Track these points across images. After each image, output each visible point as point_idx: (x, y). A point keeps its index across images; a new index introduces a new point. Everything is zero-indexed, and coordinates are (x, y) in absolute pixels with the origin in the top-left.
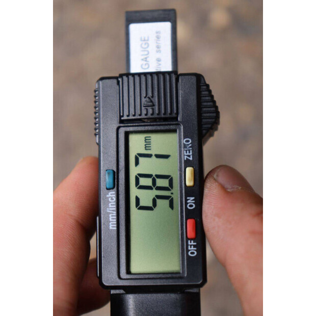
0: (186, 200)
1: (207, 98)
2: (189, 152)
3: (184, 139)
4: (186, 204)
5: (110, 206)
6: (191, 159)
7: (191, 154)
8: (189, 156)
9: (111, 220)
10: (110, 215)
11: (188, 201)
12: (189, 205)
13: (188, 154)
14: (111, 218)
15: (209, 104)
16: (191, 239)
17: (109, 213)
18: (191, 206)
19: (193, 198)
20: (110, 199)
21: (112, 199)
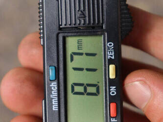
0: (110, 89)
1: (125, 11)
2: (112, 53)
3: (108, 43)
4: (110, 91)
5: (53, 93)
6: (113, 58)
7: (113, 54)
8: (112, 56)
9: (54, 103)
10: (53, 100)
11: (111, 90)
12: (111, 92)
13: (111, 54)
14: (53, 102)
15: (127, 15)
16: (113, 117)
17: (53, 98)
18: (113, 93)
19: (115, 87)
20: (53, 88)
21: (54, 88)
